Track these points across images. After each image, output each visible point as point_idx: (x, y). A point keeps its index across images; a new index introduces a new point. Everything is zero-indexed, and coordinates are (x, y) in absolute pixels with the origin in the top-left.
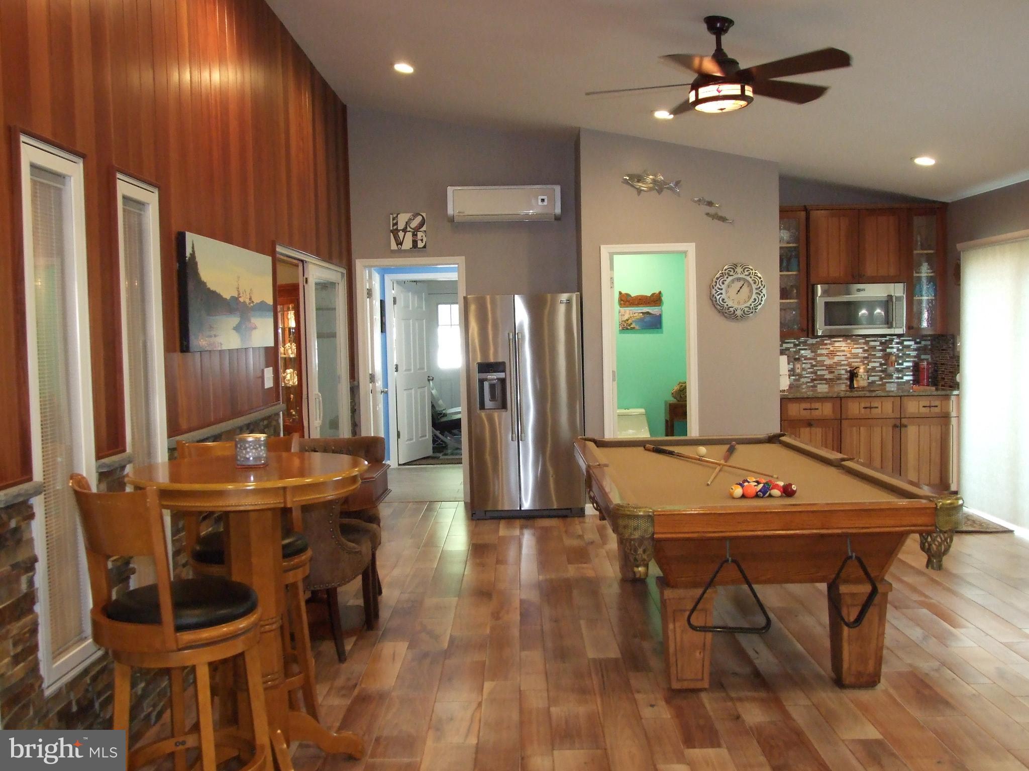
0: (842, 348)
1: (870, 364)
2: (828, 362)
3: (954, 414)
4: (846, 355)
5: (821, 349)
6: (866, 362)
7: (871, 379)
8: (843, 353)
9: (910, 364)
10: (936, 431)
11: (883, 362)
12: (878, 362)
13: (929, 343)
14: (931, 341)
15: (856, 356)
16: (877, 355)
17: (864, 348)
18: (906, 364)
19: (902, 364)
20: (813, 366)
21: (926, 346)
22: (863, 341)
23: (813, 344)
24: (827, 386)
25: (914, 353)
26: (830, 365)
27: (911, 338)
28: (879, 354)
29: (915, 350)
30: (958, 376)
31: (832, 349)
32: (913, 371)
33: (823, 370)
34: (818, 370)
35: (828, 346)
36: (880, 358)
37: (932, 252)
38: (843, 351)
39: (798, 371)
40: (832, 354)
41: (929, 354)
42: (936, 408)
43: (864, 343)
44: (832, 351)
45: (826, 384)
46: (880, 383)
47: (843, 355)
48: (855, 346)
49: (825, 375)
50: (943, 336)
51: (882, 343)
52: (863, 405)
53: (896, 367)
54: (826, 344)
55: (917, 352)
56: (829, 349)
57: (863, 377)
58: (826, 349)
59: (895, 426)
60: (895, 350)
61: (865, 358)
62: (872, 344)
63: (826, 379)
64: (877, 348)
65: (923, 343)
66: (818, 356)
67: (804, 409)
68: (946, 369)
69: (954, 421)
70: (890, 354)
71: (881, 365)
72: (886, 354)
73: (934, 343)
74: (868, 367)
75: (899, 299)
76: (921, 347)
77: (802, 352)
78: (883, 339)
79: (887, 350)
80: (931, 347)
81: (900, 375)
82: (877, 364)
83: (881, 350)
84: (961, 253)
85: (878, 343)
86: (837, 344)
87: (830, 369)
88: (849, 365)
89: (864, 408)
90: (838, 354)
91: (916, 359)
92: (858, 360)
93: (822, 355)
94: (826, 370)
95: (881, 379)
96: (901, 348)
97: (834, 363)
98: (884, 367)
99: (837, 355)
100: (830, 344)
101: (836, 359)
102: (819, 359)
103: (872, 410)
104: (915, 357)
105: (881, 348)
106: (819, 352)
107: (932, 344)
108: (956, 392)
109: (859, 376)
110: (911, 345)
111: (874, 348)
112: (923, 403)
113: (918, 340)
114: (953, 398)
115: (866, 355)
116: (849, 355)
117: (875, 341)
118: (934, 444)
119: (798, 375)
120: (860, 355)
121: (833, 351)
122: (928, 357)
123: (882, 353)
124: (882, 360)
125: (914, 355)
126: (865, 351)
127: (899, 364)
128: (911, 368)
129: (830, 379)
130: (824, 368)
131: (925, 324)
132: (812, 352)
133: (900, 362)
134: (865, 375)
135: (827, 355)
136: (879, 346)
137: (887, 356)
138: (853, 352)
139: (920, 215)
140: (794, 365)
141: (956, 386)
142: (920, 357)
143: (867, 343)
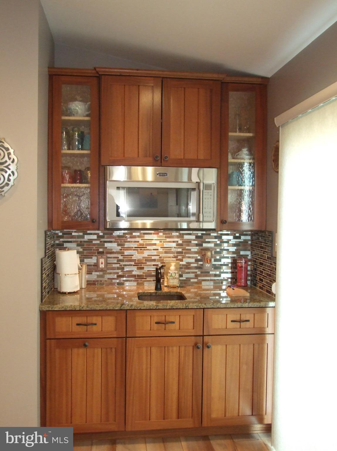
0: (153, 242)
1: (184, 259)
2: (137, 256)
3: (269, 330)
4: (158, 250)
5: (129, 242)
6: (179, 257)
7: (185, 276)
8: (154, 247)
9: (229, 261)
10: (247, 352)
11: (199, 258)
12: (192, 258)
13: (249, 238)
14: (252, 235)
15: (168, 251)
16: (192, 250)
17: (177, 242)
18: (224, 261)
19: (219, 260)
20: (119, 261)
21: (246, 241)
22: (178, 234)
23: (119, 236)
24: (135, 284)
25: (233, 249)
26: (138, 260)
27: (229, 232)
28: (195, 249)
29: (234, 245)
30: (274, 286)
31: (141, 242)
32: (231, 268)
33: (131, 265)
34: (125, 265)
35: (137, 239)
36: (195, 253)
37: (251, 135)
38: (155, 244)
39: (102, 266)
40: (141, 248)
41: (249, 250)
42: (248, 323)
43: (178, 237)
44: (140, 244)
45: (134, 281)
46: (196, 280)
47: (154, 250)
48: (168, 240)
49: (133, 271)
50: (261, 231)
51: (197, 237)
52: (156, 319)
53: (214, 263)
54: (135, 237)
55: (235, 248)
56: (138, 242)
57: (173, 275)
58: (135, 242)
59: (196, 346)
60: (212, 245)
61: (178, 252)
62: (186, 237)
63: (134, 276)
64: (193, 242)
65: (243, 238)
66: (126, 250)
67: (78, 325)
68: (265, 270)
69: (269, 339)
70: (207, 249)
71: (197, 261)
72: (202, 250)
73: (254, 237)
74: (181, 263)
75: (208, 187)
76: (240, 242)
77: (106, 245)
78: (200, 233)
79: (204, 244)
80: (251, 242)
81: (218, 273)
82: (193, 260)
83: (197, 245)
84: (280, 128)
85: (193, 237)
86: (147, 237)
87: (139, 264)
88: (161, 260)
89: (156, 323)
90: (148, 248)
91: (235, 255)
92: (172, 255)
93: (129, 249)
94: (134, 265)
95: (197, 276)
96: (218, 242)
97: (143, 258)
98: (200, 263)
99: (147, 250)
100: (139, 237)
101: (146, 254)
102: (126, 253)
103: (167, 325)
104: (233, 253)
105: (196, 242)
106: (127, 245)
107: (252, 240)
108: (272, 304)
109: (169, 275)
110: (230, 240)
111: (189, 242)
112: (231, 317)
113: (237, 235)
114: (269, 311)
115: (180, 250)
116: (161, 250)
117: (190, 234)
118: (244, 367)
119: (102, 270)
120: (173, 250)
121: (143, 245)
122: (248, 253)
123: (198, 248)
124: (197, 255)
125: (232, 250)
126: (178, 245)
127: (216, 260)
128: (230, 265)
129: (138, 275)
130: (133, 263)
131: (245, 217)
132: (118, 245)
133: (218, 257)
134: (175, 273)
135: (136, 249)
136: (194, 240)
137: (203, 251)
138: (165, 246)
139: (237, 90)
140: (98, 260)
141: (271, 296)
142: (240, 253)
143: (181, 236)
